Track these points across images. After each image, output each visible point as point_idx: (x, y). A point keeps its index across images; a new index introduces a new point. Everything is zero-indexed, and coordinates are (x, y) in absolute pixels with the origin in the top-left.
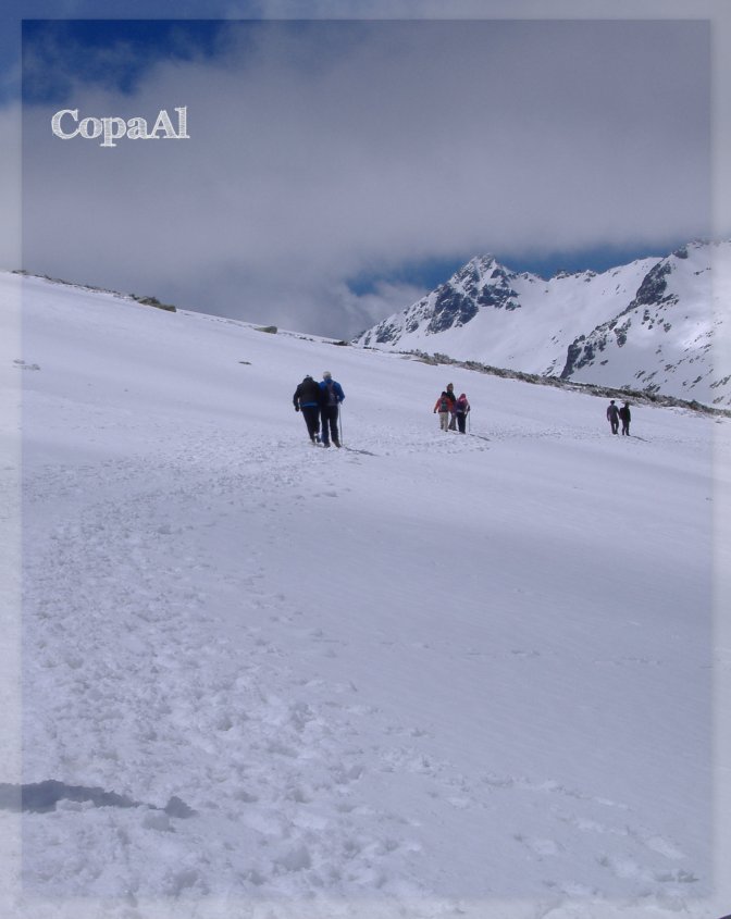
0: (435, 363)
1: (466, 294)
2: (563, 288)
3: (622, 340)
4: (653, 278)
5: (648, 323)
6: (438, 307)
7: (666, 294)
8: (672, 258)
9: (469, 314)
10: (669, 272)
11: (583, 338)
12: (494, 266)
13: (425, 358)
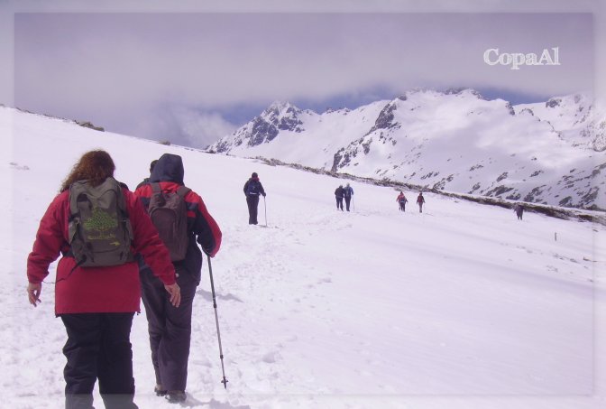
0: (273, 165)
1: (271, 123)
2: (331, 119)
3: (367, 151)
4: (386, 113)
5: (383, 140)
6: (254, 131)
7: (393, 122)
8: (397, 100)
9: (273, 135)
10: (395, 109)
11: (343, 149)
12: (288, 106)
13: (268, 162)
